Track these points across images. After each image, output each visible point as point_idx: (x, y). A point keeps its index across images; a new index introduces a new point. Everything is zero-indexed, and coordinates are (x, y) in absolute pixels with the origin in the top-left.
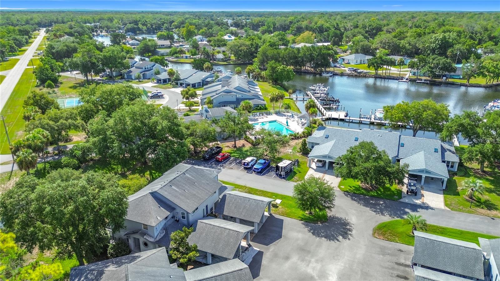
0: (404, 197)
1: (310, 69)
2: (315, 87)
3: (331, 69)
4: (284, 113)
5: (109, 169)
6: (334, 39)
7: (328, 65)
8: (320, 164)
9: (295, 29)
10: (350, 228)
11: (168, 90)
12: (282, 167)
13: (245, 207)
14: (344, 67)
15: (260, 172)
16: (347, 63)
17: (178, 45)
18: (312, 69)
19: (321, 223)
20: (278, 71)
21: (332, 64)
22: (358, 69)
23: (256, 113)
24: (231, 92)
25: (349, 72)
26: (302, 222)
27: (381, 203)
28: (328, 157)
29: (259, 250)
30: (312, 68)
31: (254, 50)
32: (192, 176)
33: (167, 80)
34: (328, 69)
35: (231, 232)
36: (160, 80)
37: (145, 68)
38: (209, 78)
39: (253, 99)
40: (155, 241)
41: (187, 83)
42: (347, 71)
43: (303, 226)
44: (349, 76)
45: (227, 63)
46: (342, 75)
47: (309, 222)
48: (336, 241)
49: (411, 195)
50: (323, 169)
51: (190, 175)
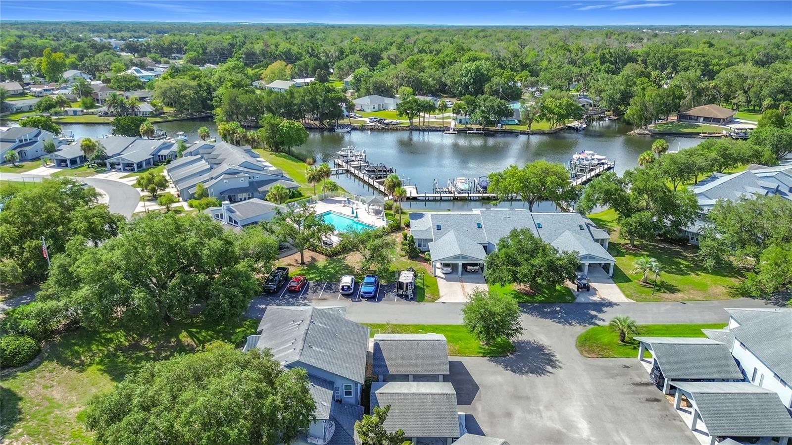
0: (578, 295)
1: (312, 122)
2: (343, 151)
3: (346, 121)
4: (332, 197)
5: (101, 343)
6: (320, 72)
7: (340, 116)
8: (449, 270)
9: (243, 56)
10: (550, 352)
11: (90, 177)
12: (407, 283)
13: (417, 355)
14: (361, 117)
15: (372, 298)
16: (360, 111)
17: (39, 90)
18: (317, 123)
19: (511, 354)
20: (282, 130)
21: (346, 113)
22: (385, 120)
23: (293, 203)
24: (239, 173)
25: (371, 124)
26: (486, 358)
27: (558, 309)
28: (461, 258)
29: (464, 414)
30: (316, 120)
31: (205, 94)
32: (325, 324)
33: (78, 160)
34: (340, 122)
35: (437, 397)
36: (65, 161)
37: (21, 141)
38: (163, 151)
39: (277, 180)
40: (326, 443)
41: (125, 162)
42: (368, 122)
43: (493, 364)
44: (372, 130)
45: (162, 120)
46: (363, 129)
47: (496, 357)
48: (548, 374)
49: (582, 292)
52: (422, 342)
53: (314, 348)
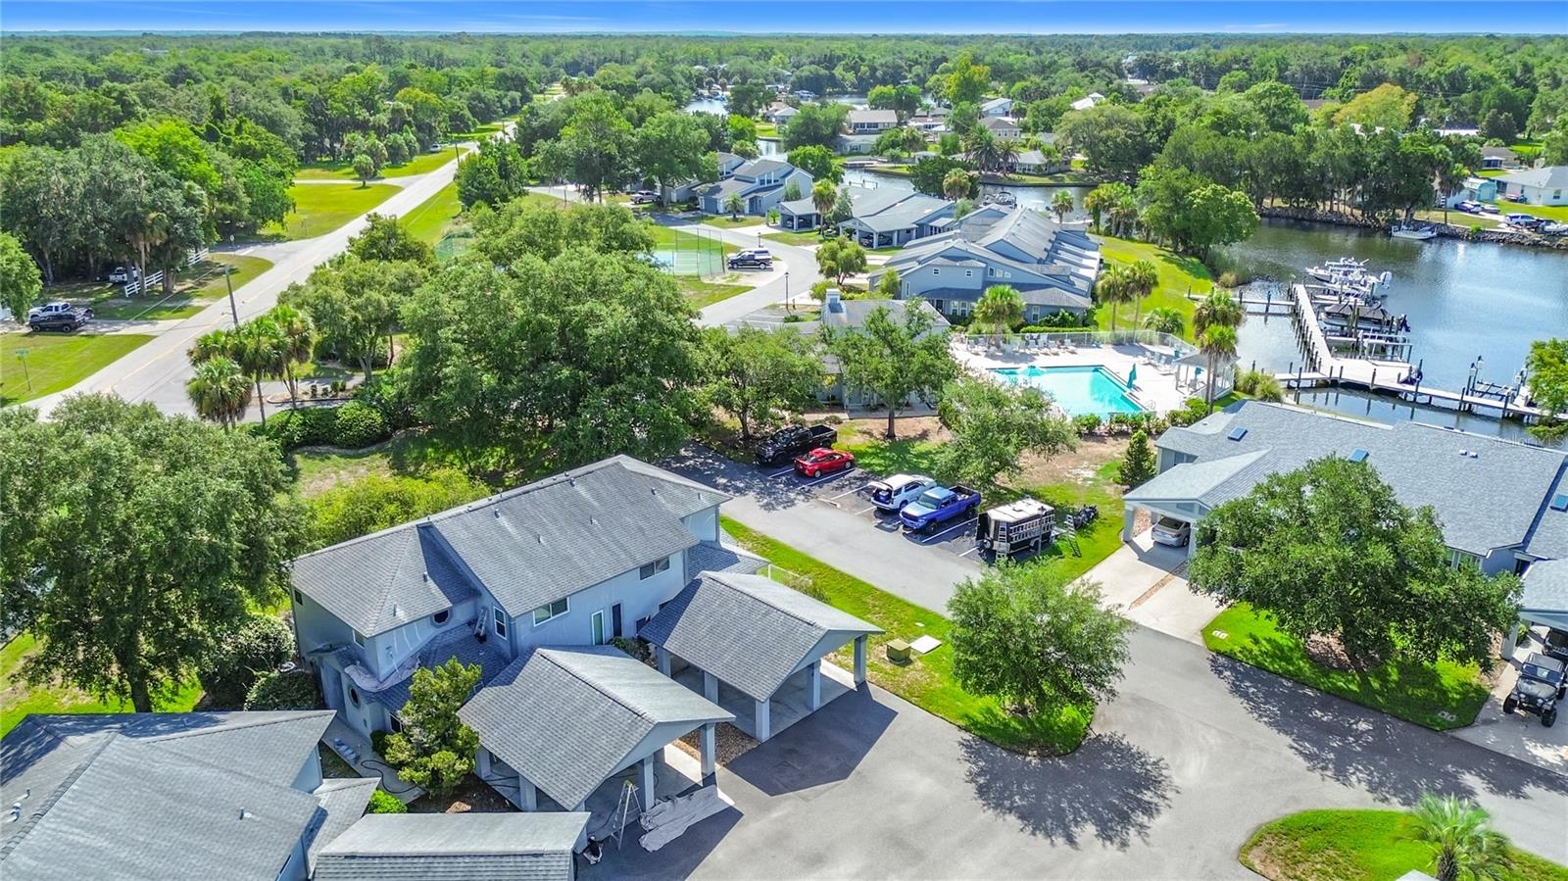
0: (1487, 722)
1: (1348, 210)
2: (1326, 268)
3: (1436, 216)
4: (1151, 343)
7: (1421, 198)
8: (1170, 536)
9: (1357, 84)
10: (1155, 800)
12: (997, 523)
14: (1496, 212)
15: (925, 531)
16: (1512, 200)
17: (919, 124)
18: (1358, 213)
19: (1041, 756)
20: (1192, 203)
21: (1441, 197)
22: (1549, 222)
23: (1035, 335)
25: (1508, 230)
26: (967, 736)
27: (1363, 726)
28: (1197, 509)
29: (731, 803)
30: (1358, 207)
33: (814, 218)
34: (1420, 215)
36: (791, 219)
37: (762, 182)
38: (942, 219)
39: (1048, 286)
40: (375, 690)
41: (864, 228)
42: (1503, 225)
43: (962, 752)
44: (1507, 243)
45: (1051, 182)
46: (1478, 238)
47: (992, 743)
48: (1060, 841)
49: (1523, 719)
50: (1175, 556)
51: (590, 489)
52: (774, 614)
53: (503, 520)
